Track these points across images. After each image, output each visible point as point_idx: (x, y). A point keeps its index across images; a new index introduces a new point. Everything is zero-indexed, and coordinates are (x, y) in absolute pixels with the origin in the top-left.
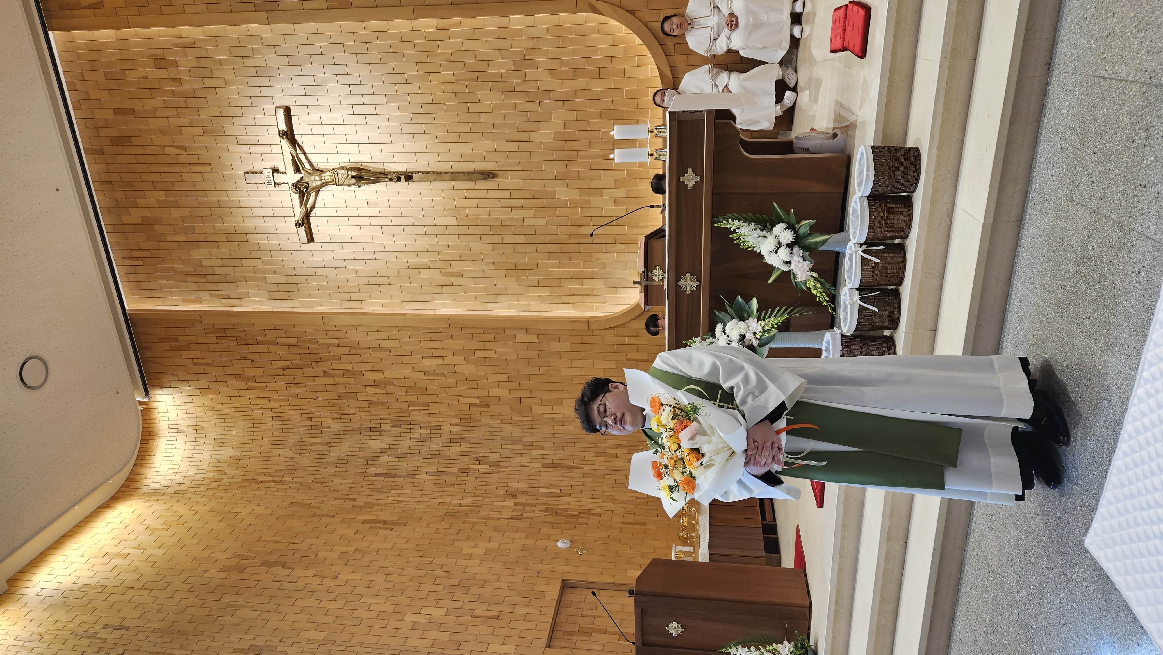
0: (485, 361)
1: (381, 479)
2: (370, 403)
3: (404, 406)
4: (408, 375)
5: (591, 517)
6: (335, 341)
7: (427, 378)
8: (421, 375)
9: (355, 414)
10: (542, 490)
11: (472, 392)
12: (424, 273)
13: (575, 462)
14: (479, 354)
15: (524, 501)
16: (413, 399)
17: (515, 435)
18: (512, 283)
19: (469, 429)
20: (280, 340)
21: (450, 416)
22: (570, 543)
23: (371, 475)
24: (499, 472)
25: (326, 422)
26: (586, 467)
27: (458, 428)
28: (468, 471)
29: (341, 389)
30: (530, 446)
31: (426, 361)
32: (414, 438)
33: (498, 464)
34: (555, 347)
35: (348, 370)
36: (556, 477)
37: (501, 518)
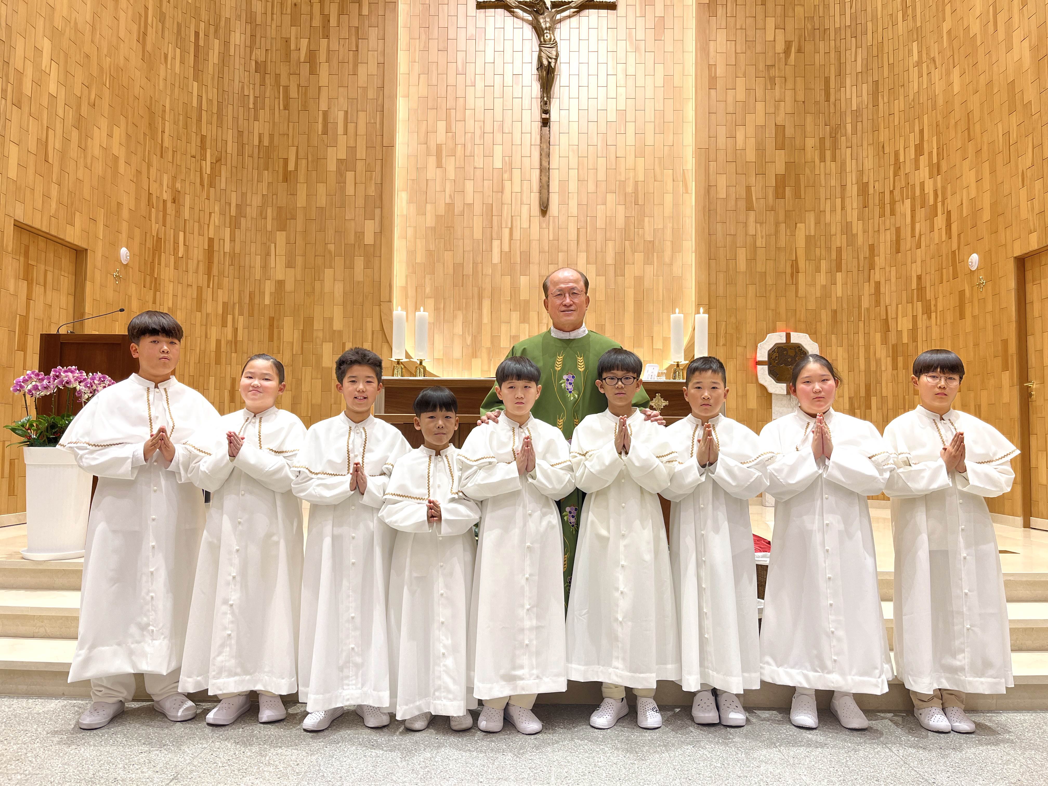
0: (341, 182)
1: (193, 39)
2: (287, 41)
3: (283, 82)
4: (324, 91)
5: (152, 292)
6: (365, 11)
7: (321, 113)
9: (272, 19)
10: (181, 234)
11: (303, 163)
13: (216, 278)
14: (350, 176)
15: (169, 211)
16: (293, 93)
17: (248, 209)
18: (430, 221)
19: (256, 155)
21: (271, 136)
22: (126, 263)
23: (197, 26)
24: (202, 184)
26: (210, 290)
27: (256, 142)
28: (203, 147)
30: (236, 226)
31: (341, 115)
32: (243, 88)
33: (212, 185)
34: (359, 263)
35: (329, 21)
36: (198, 253)
37: (150, 181)
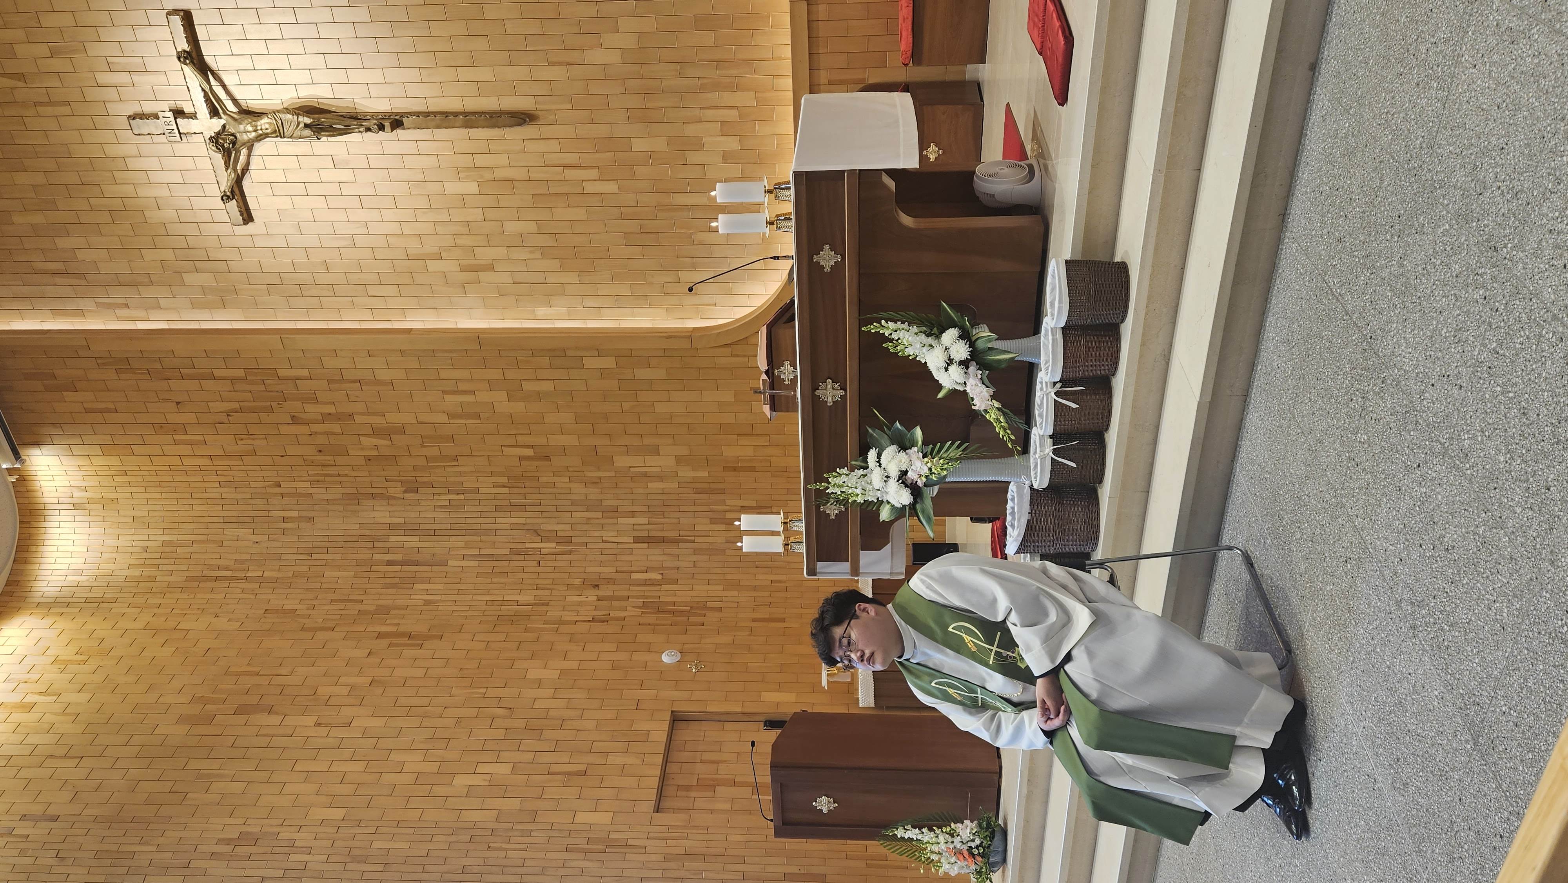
0: (538, 396)
1: (398, 568)
2: (369, 459)
3: (422, 462)
4: (421, 418)
5: (709, 614)
6: (305, 373)
7: (452, 421)
8: (443, 418)
9: (346, 475)
10: (635, 576)
11: (521, 439)
12: (433, 265)
13: (682, 533)
14: (528, 386)
15: (610, 593)
16: (433, 452)
17: (592, 497)
18: (571, 278)
19: (523, 491)
20: (217, 373)
21: (492, 474)
22: (678, 657)
23: (379, 562)
24: (570, 552)
25: (304, 487)
26: (697, 539)
27: (506, 490)
28: (524, 553)
29: (322, 440)
30: (614, 512)
31: (448, 398)
32: (441, 506)
33: (568, 541)
34: (643, 373)
35: (330, 414)
36: (655, 555)
37: (578, 621)
